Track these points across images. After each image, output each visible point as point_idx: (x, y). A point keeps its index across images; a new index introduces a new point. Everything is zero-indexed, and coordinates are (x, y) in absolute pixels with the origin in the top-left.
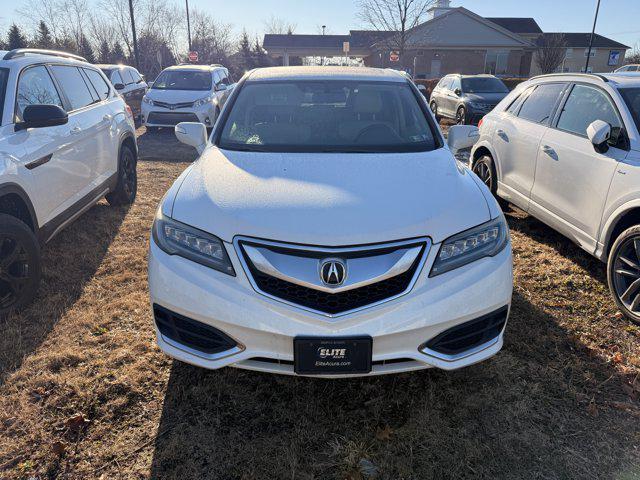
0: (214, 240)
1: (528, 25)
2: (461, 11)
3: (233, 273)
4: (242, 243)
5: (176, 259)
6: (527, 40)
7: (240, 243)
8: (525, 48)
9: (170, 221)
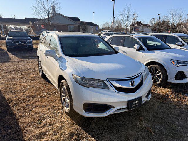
0: (101, 81)
1: (77, 19)
2: (60, 14)
3: (108, 88)
4: (109, 80)
5: (91, 88)
6: (78, 23)
7: (108, 80)
8: (78, 25)
9: (84, 78)
